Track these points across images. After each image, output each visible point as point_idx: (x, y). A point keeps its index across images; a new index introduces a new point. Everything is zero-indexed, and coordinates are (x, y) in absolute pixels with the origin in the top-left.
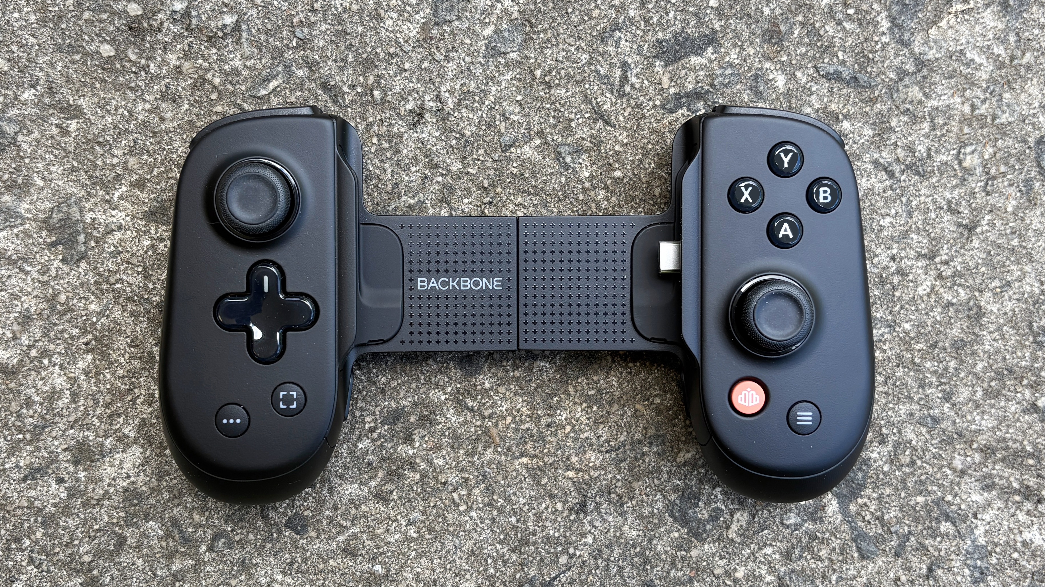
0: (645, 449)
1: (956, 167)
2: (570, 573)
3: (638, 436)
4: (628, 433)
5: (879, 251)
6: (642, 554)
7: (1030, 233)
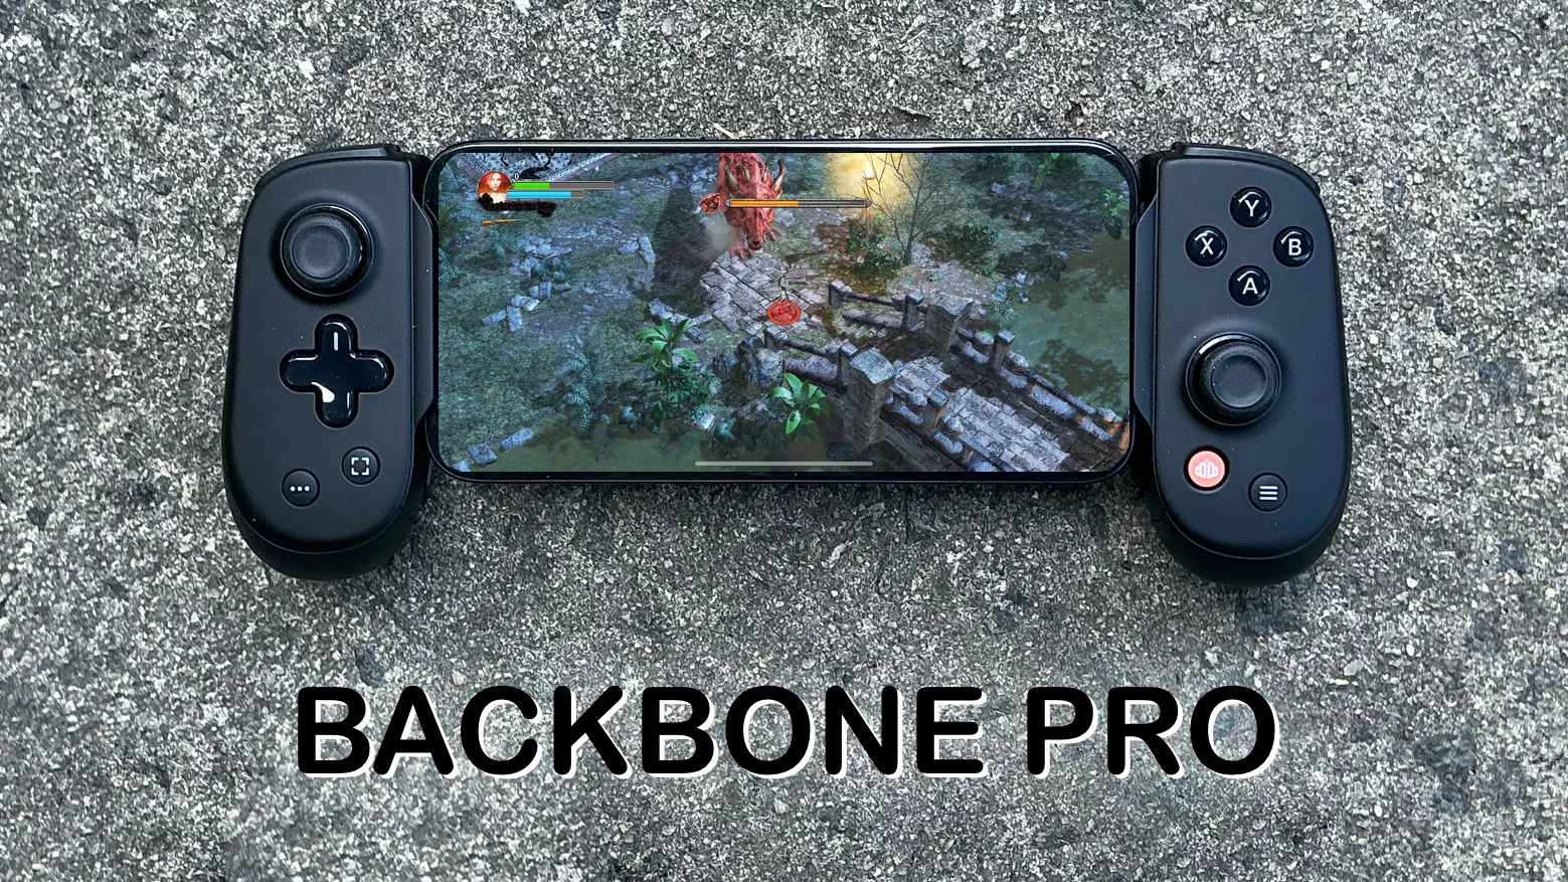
0: (60, 430)
1: (300, 30)
2: (18, 593)
3: (47, 417)
4: (34, 418)
5: (246, 144)
6: (91, 551)
7: (406, 82)
